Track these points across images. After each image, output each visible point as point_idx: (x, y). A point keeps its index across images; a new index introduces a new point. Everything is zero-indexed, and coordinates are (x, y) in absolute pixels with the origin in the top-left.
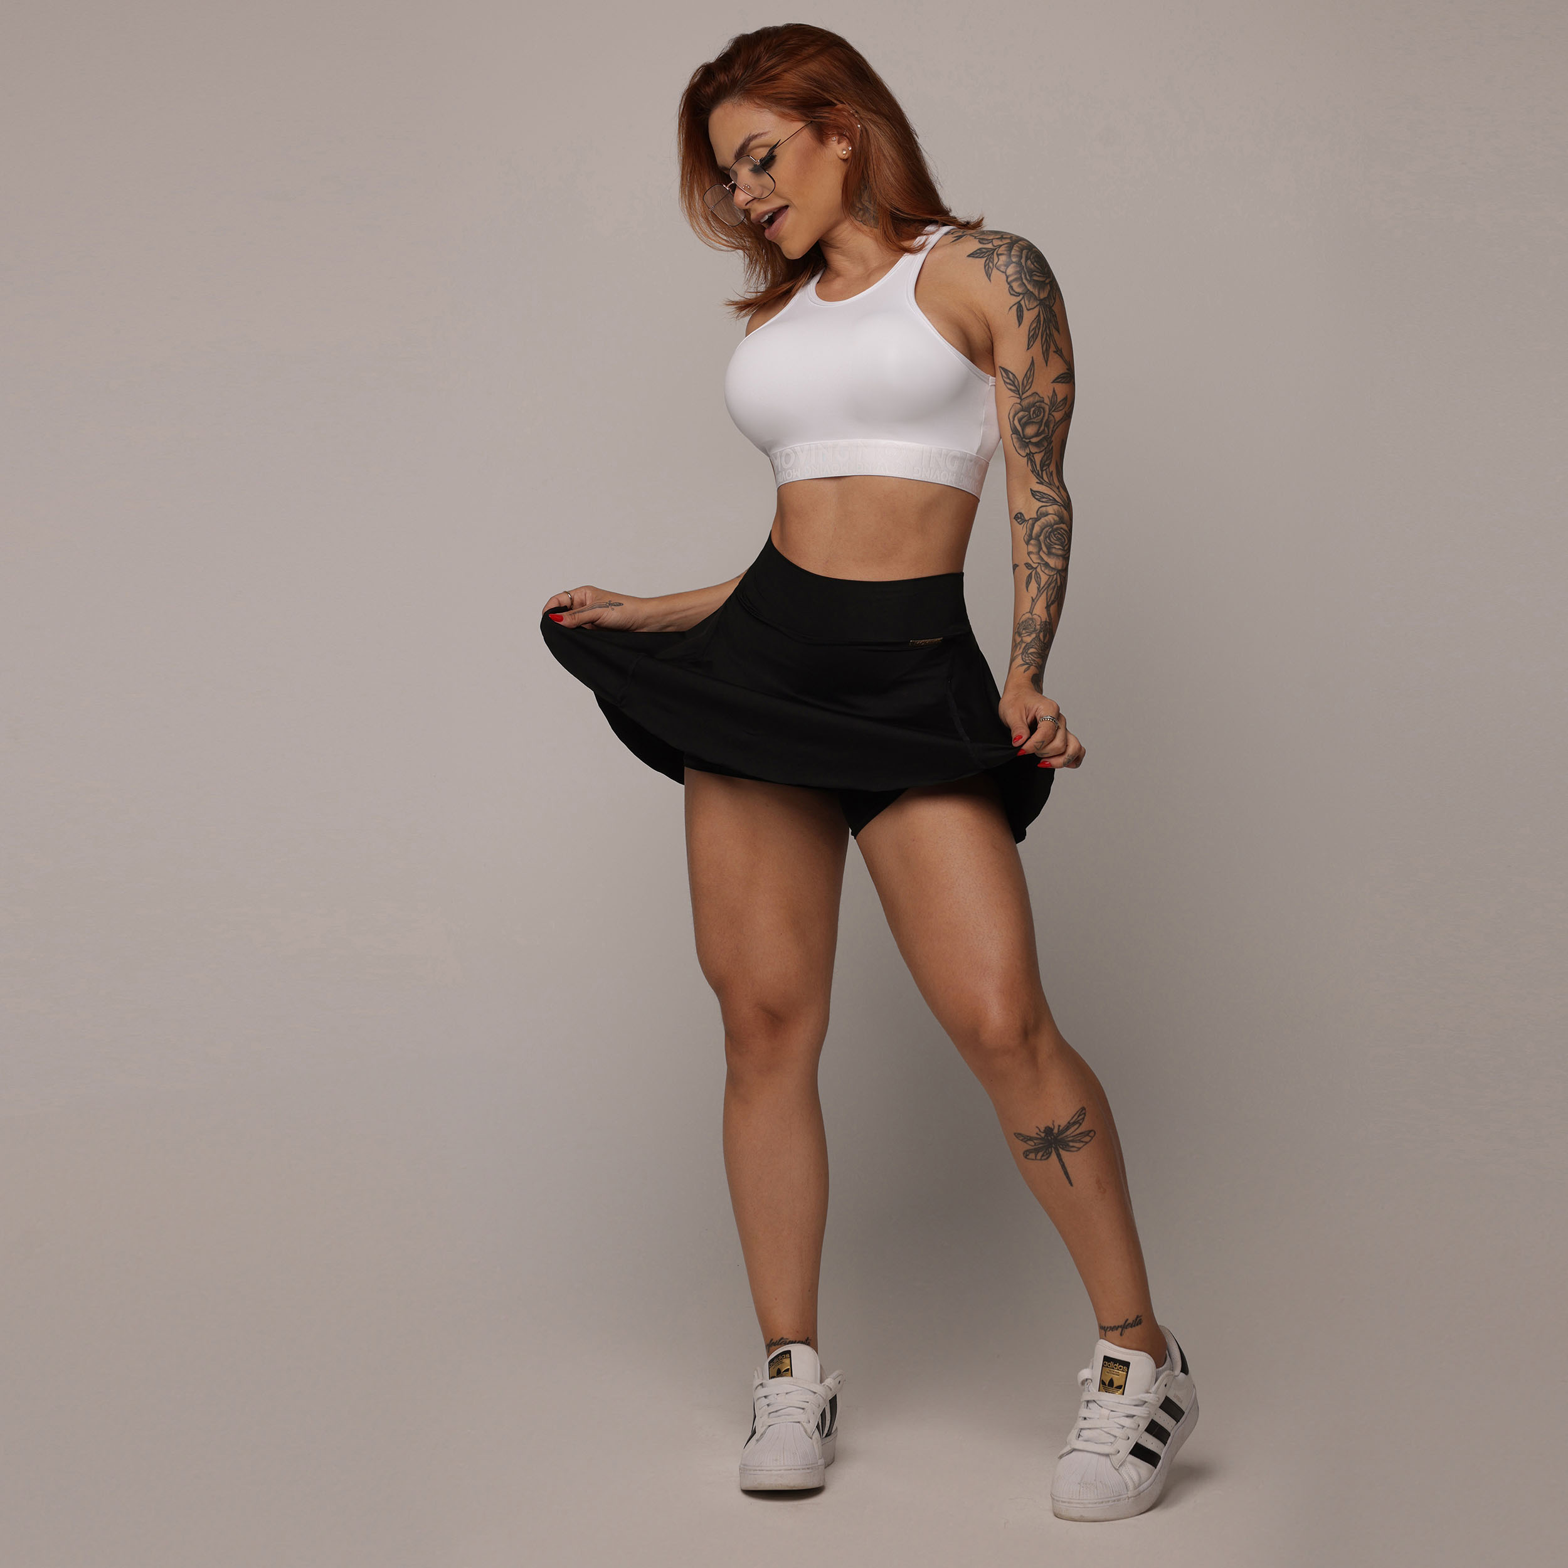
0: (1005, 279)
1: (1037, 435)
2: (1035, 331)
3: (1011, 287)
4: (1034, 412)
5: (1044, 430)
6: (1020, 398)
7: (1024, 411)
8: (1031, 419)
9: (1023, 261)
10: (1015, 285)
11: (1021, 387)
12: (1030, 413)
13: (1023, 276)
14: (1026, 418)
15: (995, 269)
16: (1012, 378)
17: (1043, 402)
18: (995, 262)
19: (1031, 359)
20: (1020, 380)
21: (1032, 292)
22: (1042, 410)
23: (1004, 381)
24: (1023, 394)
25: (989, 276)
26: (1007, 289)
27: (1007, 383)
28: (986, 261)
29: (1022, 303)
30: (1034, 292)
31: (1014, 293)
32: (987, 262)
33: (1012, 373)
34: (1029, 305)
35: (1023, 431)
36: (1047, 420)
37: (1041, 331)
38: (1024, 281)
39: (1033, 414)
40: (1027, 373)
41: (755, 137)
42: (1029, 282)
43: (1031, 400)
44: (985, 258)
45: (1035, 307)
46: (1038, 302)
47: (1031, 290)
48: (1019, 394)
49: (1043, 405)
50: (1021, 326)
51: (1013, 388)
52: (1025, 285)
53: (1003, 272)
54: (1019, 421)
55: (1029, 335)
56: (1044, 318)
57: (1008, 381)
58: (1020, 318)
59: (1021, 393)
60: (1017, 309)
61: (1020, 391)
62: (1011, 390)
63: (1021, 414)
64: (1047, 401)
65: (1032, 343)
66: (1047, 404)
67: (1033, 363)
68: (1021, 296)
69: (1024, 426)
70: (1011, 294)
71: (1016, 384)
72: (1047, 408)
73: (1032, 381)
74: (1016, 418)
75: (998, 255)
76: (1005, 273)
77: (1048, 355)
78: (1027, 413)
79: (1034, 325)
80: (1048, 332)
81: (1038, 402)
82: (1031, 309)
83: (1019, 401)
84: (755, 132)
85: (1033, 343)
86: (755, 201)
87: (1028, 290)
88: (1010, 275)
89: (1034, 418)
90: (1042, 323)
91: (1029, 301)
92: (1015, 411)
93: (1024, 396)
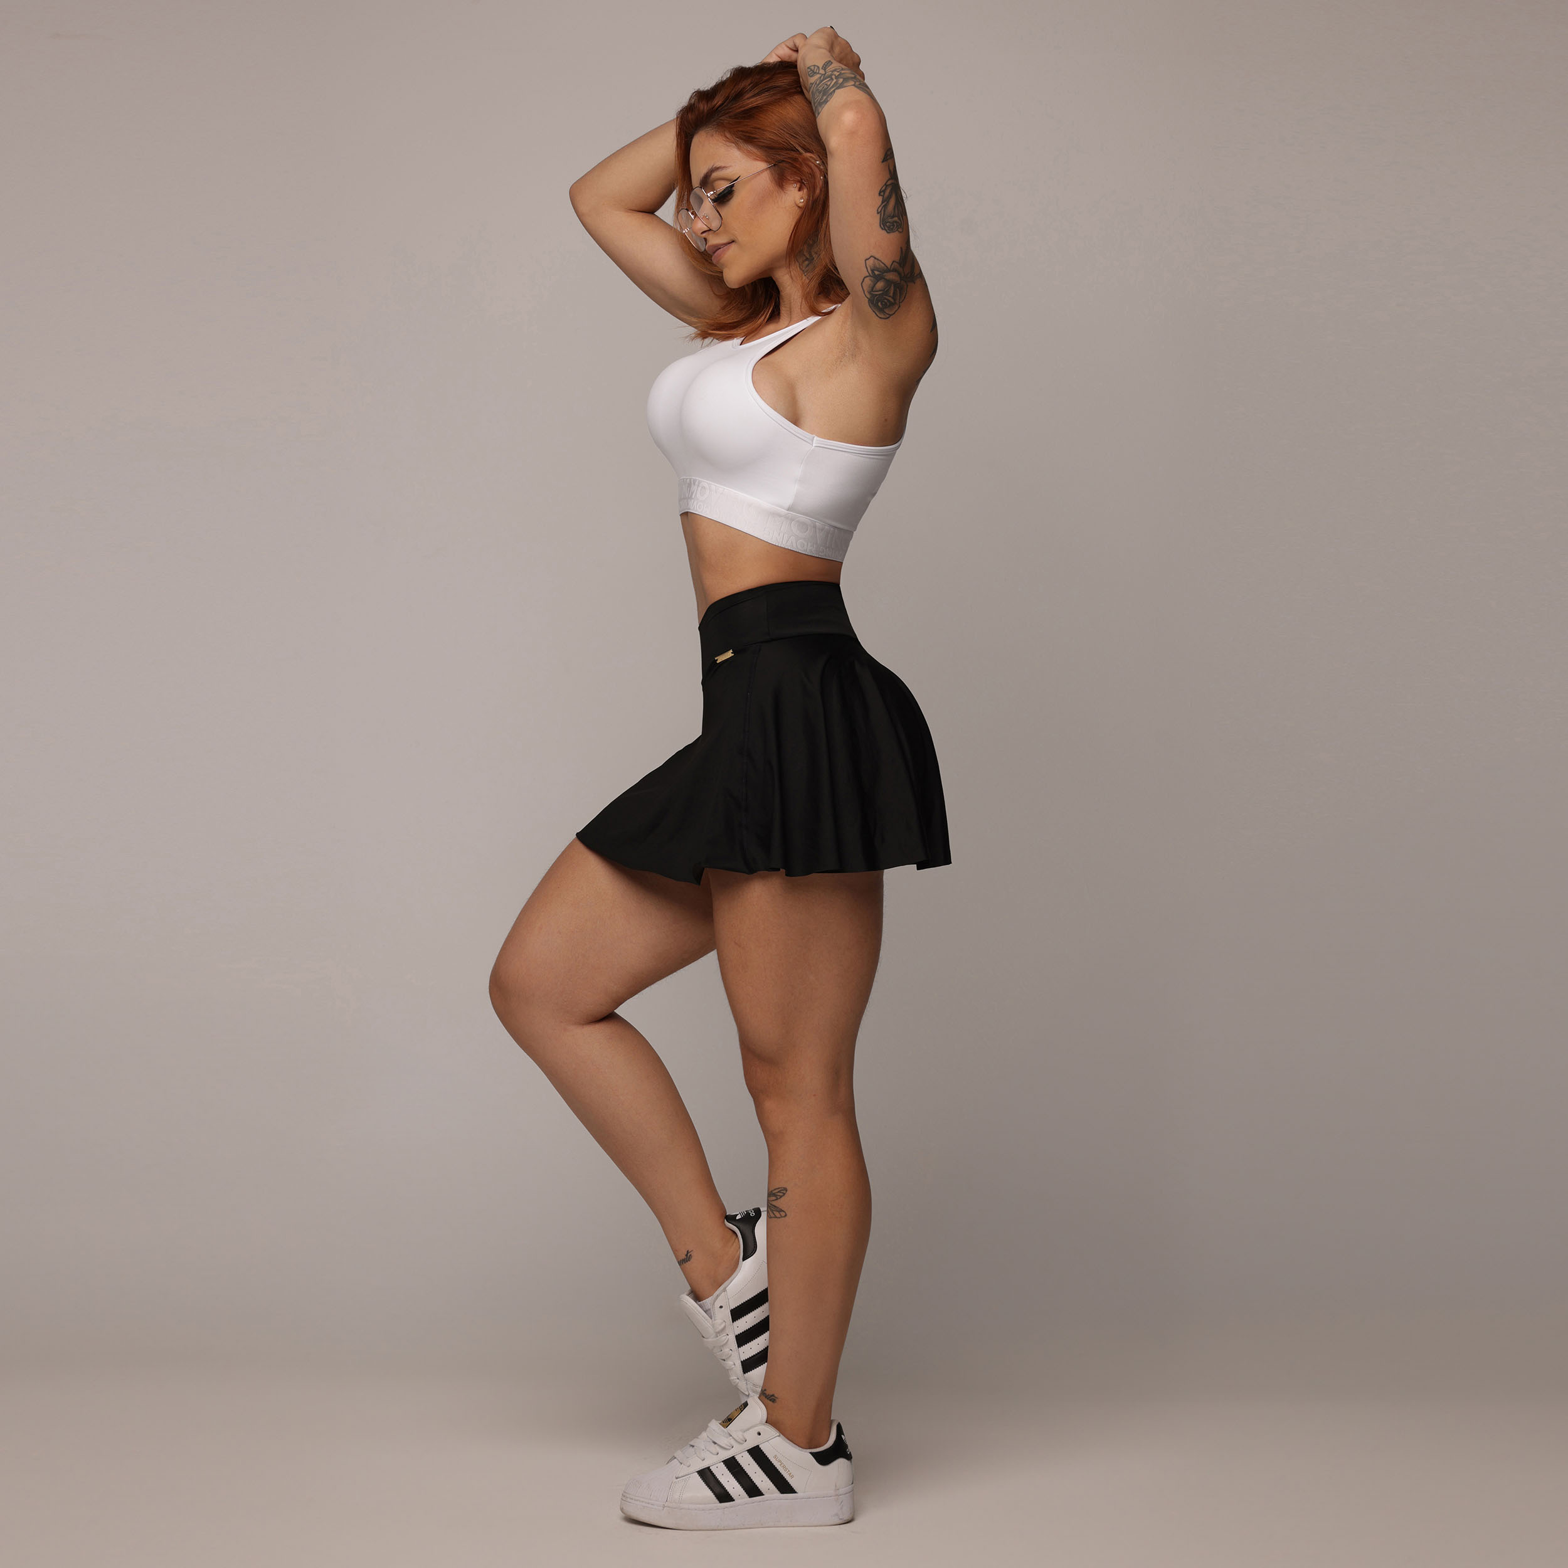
41: (717, 169)
84: (718, 164)
86: (710, 232)
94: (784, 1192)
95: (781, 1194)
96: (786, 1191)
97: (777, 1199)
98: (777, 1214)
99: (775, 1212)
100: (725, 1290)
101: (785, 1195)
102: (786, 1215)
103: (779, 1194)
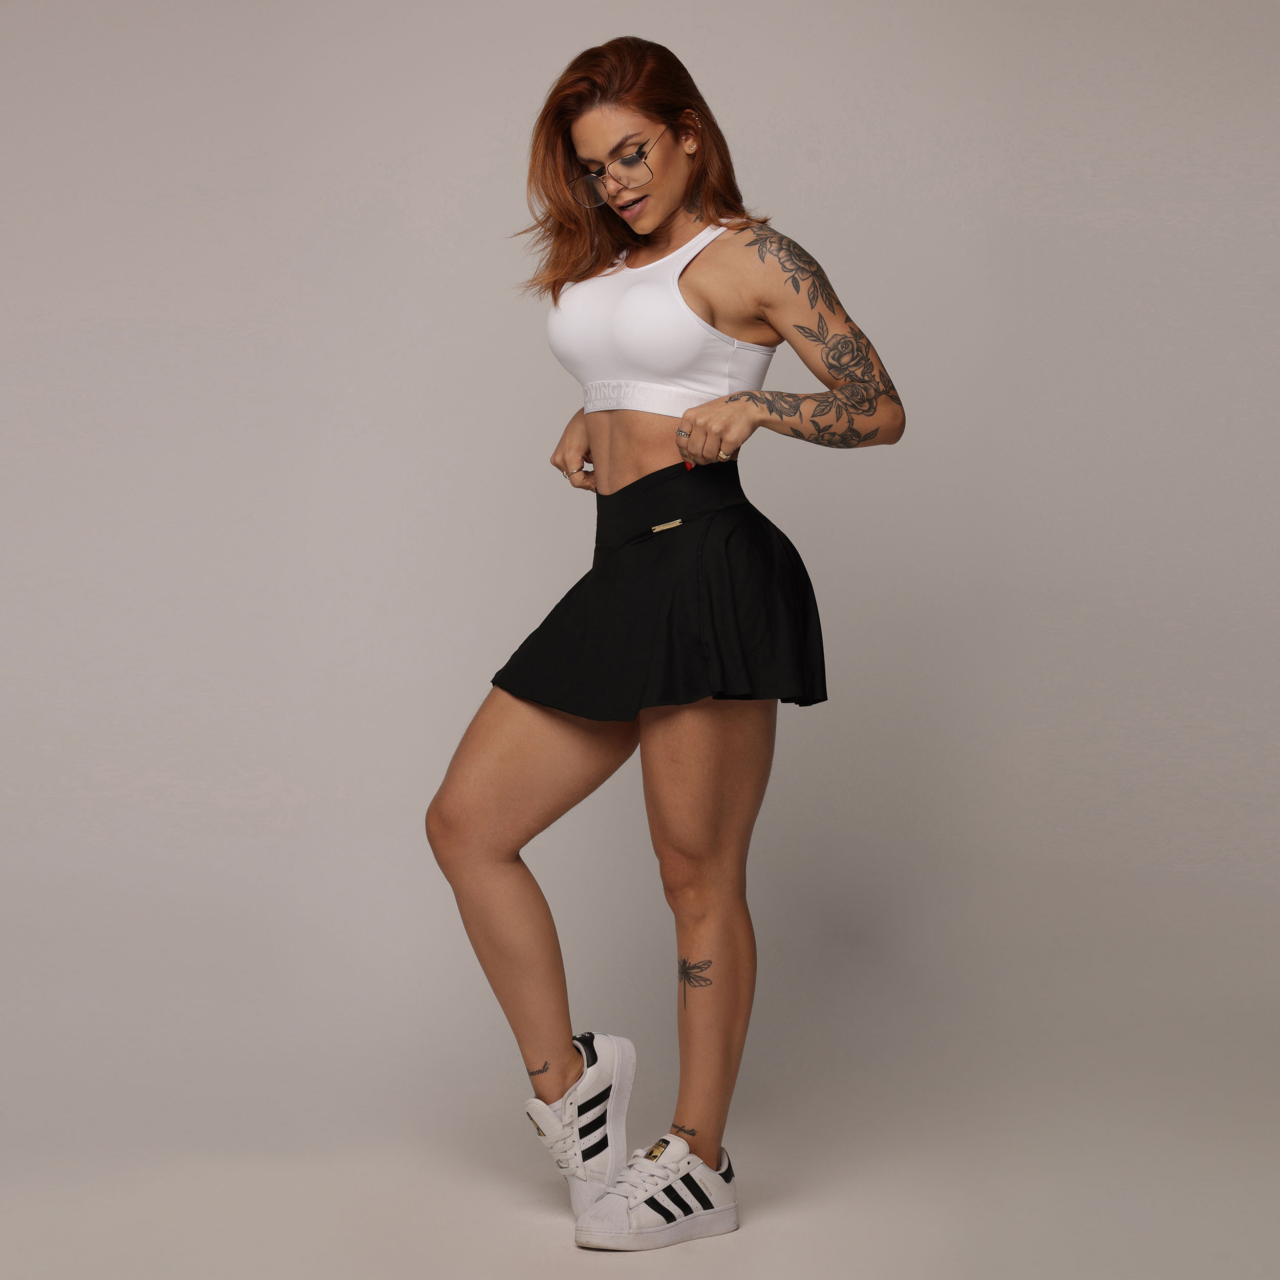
0: (778, 261)
1: (853, 360)
2: (814, 294)
3: (784, 266)
4: (842, 347)
5: (858, 354)
6: (824, 343)
7: (833, 350)
8: (842, 352)
9: (791, 249)
10: (787, 265)
11: (819, 336)
12: (838, 349)
13: (793, 258)
14: (837, 353)
15: (768, 253)
16: (809, 332)
17: (846, 337)
18: (768, 247)
19: (818, 314)
20: (816, 331)
21: (803, 268)
22: (849, 343)
23: (804, 336)
24: (824, 340)
25: (762, 259)
26: (781, 268)
27: (808, 336)
28: (759, 247)
29: (796, 276)
30: (805, 267)
31: (787, 270)
32: (761, 247)
33: (807, 328)
34: (803, 276)
35: (839, 364)
36: (857, 347)
37: (819, 292)
38: (795, 261)
39: (842, 349)
40: (819, 325)
42: (800, 261)
43: (834, 340)
44: (759, 245)
45: (808, 278)
46: (811, 274)
47: (803, 266)
48: (822, 341)
49: (847, 339)
50: (799, 293)
51: (814, 339)
52: (796, 263)
53: (775, 255)
54: (833, 358)
55: (809, 298)
56: (819, 284)
57: (807, 335)
58: (797, 287)
59: (822, 340)
60: (792, 282)
61: (821, 338)
62: (813, 340)
63: (831, 354)
64: (849, 335)
65: (814, 303)
66: (851, 337)
67: (820, 316)
68: (794, 272)
69: (838, 360)
70: (785, 271)
71: (815, 335)
72: (853, 340)
73: (827, 328)
74: (829, 357)
75: (771, 242)
76: (778, 256)
77: (833, 307)
78: (836, 351)
79: (812, 290)
80: (826, 292)
81: (841, 339)
82: (804, 280)
83: (824, 346)
85: (816, 303)
87: (800, 266)
88: (782, 258)
89: (844, 351)
90: (818, 287)
91: (802, 274)
92: (826, 355)
93: (826, 341)
94: (709, 964)
95: (707, 966)
96: (711, 963)
97: (702, 971)
98: (703, 983)
99: (699, 982)
100: (575, 1090)
101: (711, 967)
102: (711, 983)
103: (704, 966)
